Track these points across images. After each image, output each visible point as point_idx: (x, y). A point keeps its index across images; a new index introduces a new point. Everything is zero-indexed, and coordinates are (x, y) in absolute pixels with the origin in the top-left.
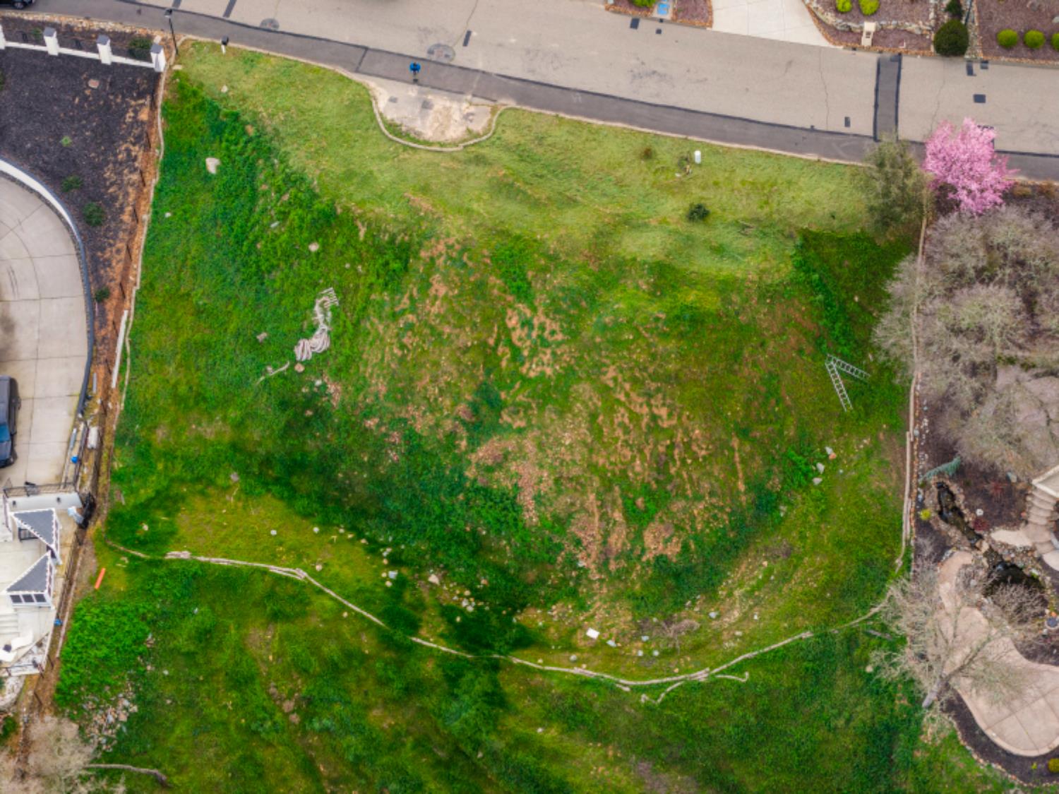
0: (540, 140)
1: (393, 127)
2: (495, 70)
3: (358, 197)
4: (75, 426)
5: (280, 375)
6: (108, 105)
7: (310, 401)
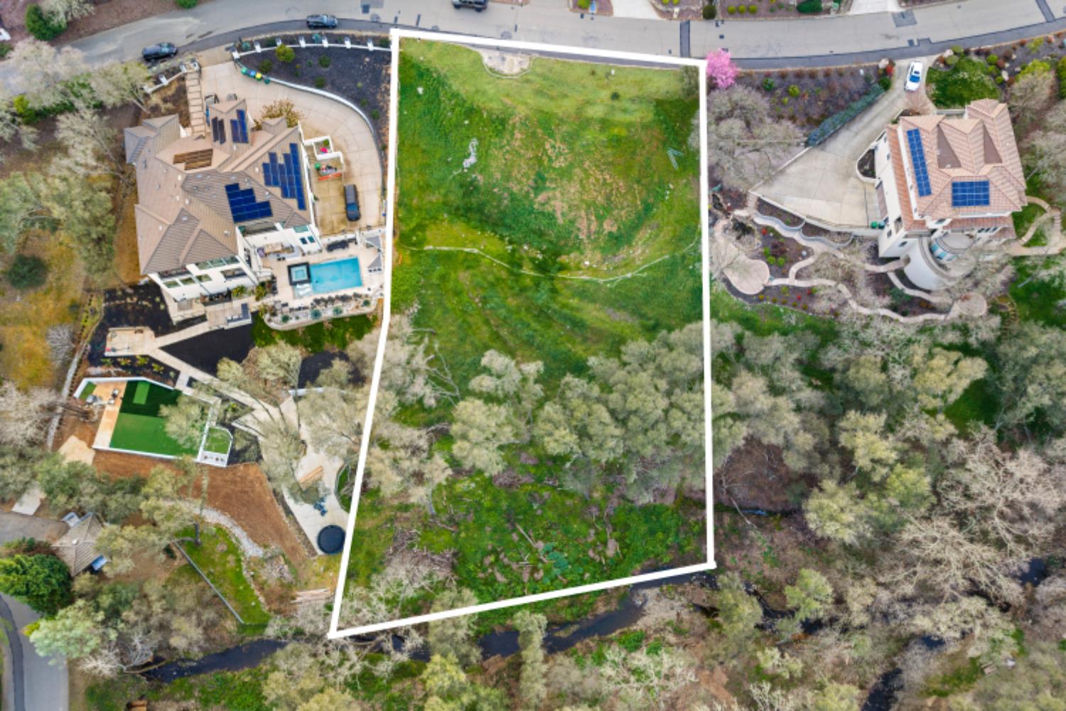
0: (550, 70)
1: (491, 69)
3: (482, 100)
5: (459, 175)
6: (374, 69)
7: (471, 183)
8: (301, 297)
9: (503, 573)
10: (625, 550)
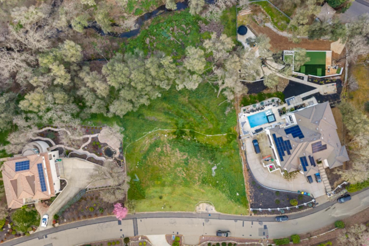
0: (187, 206)
1: (211, 204)
2: (197, 219)
3: (212, 190)
4: (245, 149)
5: (218, 163)
6: (257, 201)
7: (213, 160)
8: (269, 110)
9: (183, 28)
10: (143, 40)
